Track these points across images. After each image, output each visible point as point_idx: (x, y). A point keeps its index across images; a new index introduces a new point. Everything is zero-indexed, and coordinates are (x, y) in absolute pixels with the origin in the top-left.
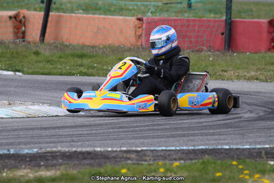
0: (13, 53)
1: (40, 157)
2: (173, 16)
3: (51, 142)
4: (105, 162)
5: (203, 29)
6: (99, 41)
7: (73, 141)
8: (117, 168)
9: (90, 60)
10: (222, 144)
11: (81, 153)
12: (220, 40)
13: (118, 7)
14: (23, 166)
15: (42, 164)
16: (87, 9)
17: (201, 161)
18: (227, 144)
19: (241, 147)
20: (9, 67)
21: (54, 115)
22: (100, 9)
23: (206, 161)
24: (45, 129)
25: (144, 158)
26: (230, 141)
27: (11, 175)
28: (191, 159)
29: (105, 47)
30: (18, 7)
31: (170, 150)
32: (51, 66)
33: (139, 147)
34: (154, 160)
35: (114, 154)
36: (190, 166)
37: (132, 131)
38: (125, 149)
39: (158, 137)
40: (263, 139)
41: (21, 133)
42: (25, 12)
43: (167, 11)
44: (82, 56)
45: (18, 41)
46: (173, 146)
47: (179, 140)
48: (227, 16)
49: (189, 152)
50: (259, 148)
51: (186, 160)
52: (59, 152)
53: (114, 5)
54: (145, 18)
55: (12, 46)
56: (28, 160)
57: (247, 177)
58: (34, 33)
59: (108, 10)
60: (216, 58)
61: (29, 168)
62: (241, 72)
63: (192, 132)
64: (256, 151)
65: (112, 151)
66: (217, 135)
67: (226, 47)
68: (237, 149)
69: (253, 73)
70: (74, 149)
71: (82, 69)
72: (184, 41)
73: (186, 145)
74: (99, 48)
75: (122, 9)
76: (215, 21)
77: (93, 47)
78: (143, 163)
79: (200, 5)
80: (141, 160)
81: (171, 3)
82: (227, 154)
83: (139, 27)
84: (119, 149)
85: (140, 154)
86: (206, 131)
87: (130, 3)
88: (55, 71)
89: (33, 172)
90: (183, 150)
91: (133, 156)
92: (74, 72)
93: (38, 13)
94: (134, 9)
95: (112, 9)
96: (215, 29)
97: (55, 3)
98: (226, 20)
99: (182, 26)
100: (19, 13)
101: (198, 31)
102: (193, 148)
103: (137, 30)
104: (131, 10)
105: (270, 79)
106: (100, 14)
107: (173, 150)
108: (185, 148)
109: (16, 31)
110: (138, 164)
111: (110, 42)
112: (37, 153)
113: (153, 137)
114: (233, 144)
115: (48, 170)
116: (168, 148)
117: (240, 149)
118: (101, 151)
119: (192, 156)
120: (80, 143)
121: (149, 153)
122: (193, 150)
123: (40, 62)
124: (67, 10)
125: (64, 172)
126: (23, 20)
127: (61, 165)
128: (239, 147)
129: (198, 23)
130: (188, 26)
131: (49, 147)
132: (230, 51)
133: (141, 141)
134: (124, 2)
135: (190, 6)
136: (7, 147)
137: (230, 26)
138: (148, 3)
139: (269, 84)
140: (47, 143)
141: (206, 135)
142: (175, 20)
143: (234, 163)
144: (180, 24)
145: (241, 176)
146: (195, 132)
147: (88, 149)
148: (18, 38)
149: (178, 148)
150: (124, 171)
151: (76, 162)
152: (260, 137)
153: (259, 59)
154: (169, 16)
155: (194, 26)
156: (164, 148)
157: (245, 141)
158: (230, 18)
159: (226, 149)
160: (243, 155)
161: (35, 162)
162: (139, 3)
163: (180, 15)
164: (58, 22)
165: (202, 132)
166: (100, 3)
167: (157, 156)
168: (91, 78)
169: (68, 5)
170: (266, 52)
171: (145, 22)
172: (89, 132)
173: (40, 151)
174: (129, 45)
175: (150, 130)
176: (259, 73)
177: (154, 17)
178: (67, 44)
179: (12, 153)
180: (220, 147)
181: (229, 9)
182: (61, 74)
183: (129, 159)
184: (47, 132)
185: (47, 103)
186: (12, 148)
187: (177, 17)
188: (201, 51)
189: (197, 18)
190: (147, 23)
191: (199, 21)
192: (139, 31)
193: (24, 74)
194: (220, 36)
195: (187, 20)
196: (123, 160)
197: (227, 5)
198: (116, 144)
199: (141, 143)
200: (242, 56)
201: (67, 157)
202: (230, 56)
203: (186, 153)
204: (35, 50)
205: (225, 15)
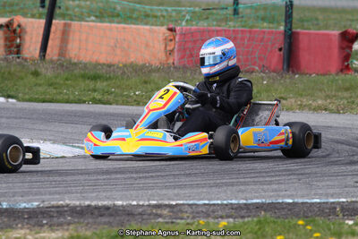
0: (4, 73)
1: (42, 213)
2: (213, 26)
3: (56, 193)
4: (129, 221)
5: (254, 43)
6: (118, 58)
9: (105, 84)
10: (284, 197)
11: (96, 208)
12: (276, 58)
13: (143, 14)
14: (19, 226)
16: (101, 15)
17: (256, 219)
18: (289, 197)
19: (309, 201)
21: (59, 155)
22: (118, 15)
23: (262, 219)
25: (180, 215)
26: (294, 193)
28: (243, 217)
29: (125, 66)
30: (11, 12)
31: (214, 205)
32: (55, 91)
33: (173, 200)
34: (194, 218)
35: (141, 210)
36: (241, 226)
38: (154, 202)
39: (198, 186)
40: (337, 190)
42: (19, 19)
43: (207, 18)
44: (95, 78)
45: (11, 57)
46: (218, 199)
47: (225, 191)
48: (286, 26)
49: (239, 207)
50: (333, 203)
51: (237, 218)
52: (67, 206)
53: (136, 10)
54: (178, 28)
55: (3, 63)
56: (26, 216)
59: (129, 17)
60: (271, 81)
61: (28, 228)
62: (305, 101)
64: (328, 206)
65: (138, 206)
66: (275, 184)
67: (285, 67)
68: (302, 203)
69: (320, 102)
70: (87, 203)
71: (95, 95)
73: (236, 198)
74: (118, 67)
75: (147, 16)
76: (270, 33)
77: (110, 66)
78: (179, 221)
80: (176, 218)
81: (214, 9)
82: (290, 210)
83: (171, 40)
84: (147, 203)
85: (175, 210)
86: (261, 179)
87: (158, 7)
88: (59, 97)
89: (33, 232)
90: (231, 204)
91: (165, 212)
92: (84, 99)
93: (38, 20)
94: (164, 17)
95: (135, 16)
96: (270, 43)
97: (60, 8)
98: (285, 31)
100: (12, 20)
101: (247, 47)
102: (244, 202)
103: (169, 43)
104: (159, 17)
105: (343, 109)
106: (119, 23)
107: (218, 205)
108: (234, 202)
109: (8, 43)
110: (172, 223)
111: (132, 60)
112: (38, 207)
113: (192, 187)
114: (297, 197)
115: (53, 231)
116: (212, 202)
117: (307, 203)
118: (122, 206)
119: (243, 213)
120: (95, 194)
121: (187, 208)
122: (245, 204)
123: (40, 85)
124: (75, 16)
125: (75, 234)
126: (18, 30)
127: (69, 224)
128: (306, 200)
129: (248, 35)
130: (235, 39)
131: (53, 199)
132: (291, 73)
133: (176, 191)
134: (149, 7)
135: (236, 12)
137: (291, 40)
138: (183, 8)
139: (342, 116)
140: (50, 194)
141: (262, 183)
142: (217, 31)
143: (301, 222)
146: (247, 179)
147: (105, 203)
148: (10, 53)
149: (225, 202)
151: (90, 220)
152: (333, 187)
153: (328, 83)
154: (209, 25)
155: (243, 39)
156: (207, 202)
157: (313, 192)
158: (290, 29)
159: (289, 204)
160: (310, 211)
161: (35, 219)
162: (169, 9)
163: (223, 24)
164: (65, 33)
165: (256, 180)
166: (119, 8)
167: (197, 213)
168: (108, 106)
169: (77, 9)
170: (337, 74)
171: (178, 32)
173: (42, 205)
174: (157, 64)
176: (328, 101)
177: (189, 27)
178: (76, 61)
179: (5, 207)
180: (281, 201)
181: (289, 16)
182: (68, 102)
183: (160, 216)
185: (50, 140)
186: (4, 201)
187: (219, 26)
188: (252, 72)
189: (247, 29)
190: (181, 35)
191: (250, 32)
192: (170, 46)
193: (19, 101)
194: (278, 52)
195: (234, 31)
196: (152, 217)
197: (287, 11)
198: (142, 196)
199: (176, 195)
200: (305, 78)
201: (77, 213)
202: (290, 78)
203: (236, 209)
204: (33, 69)
205: (283, 24)
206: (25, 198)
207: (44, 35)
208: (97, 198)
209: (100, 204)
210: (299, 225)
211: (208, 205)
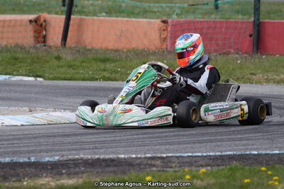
0: (33, 58)
1: (62, 165)
2: (199, 18)
3: (73, 150)
4: (129, 170)
5: (230, 31)
6: (123, 45)
7: (96, 148)
8: (141, 175)
9: (113, 64)
10: (251, 150)
11: (104, 160)
12: (248, 42)
13: (142, 10)
14: (44, 175)
15: (64, 171)
16: (110, 12)
17: (228, 167)
18: (255, 150)
19: (271, 152)
20: (30, 73)
22: (123, 12)
23: (233, 167)
24: (68, 136)
25: (170, 165)
26: (259, 147)
27: (32, 184)
28: (218, 165)
29: (128, 51)
30: (39, 11)
31: (196, 156)
32: (73, 71)
33: (164, 153)
34: (180, 167)
35: (138, 161)
36: (217, 173)
37: (157, 137)
38: (149, 155)
39: (184, 143)
41: (42, 140)
42: (45, 16)
43: (193, 12)
44: (105, 61)
45: (39, 45)
46: (199, 152)
47: (206, 146)
48: (255, 17)
49: (216, 158)
51: (214, 166)
52: (81, 159)
53: (137, 7)
54: (169, 20)
55: (32, 51)
56: (49, 168)
57: (277, 183)
58: (55, 37)
59: (131, 13)
60: (244, 60)
61: (51, 177)
62: (270, 76)
63: (219, 137)
65: (137, 158)
66: (245, 140)
67: (255, 49)
68: (266, 154)
69: (282, 76)
70: (97, 157)
71: (105, 74)
72: (211, 44)
73: (214, 151)
74: (123, 52)
75: (146, 11)
76: (243, 23)
77: (116, 51)
78: (168, 169)
79: (227, 6)
80: (166, 167)
81: (197, 5)
82: (255, 160)
83: (164, 30)
84: (143, 156)
85: (166, 161)
86: (234, 137)
87: (154, 5)
88: (77, 76)
89: (55, 180)
90: (210, 156)
91: (158, 163)
92: (97, 77)
93: (59, 16)
94: (158, 11)
95: (136, 12)
96: (243, 31)
97: (76, 6)
98: (254, 21)
99: (209, 28)
100: (40, 16)
101: (225, 34)
102: (220, 154)
103: (162, 32)
104: (155, 12)
106: (124, 17)
107: (199, 156)
108: (211, 154)
109: (37, 35)
110: (163, 171)
111: (134, 46)
112: (59, 161)
113: (179, 143)
114: (262, 149)
115: (70, 179)
116: (194, 155)
117: (269, 154)
118: (124, 158)
119: (219, 162)
120: (102, 150)
121: (175, 160)
122: (220, 156)
123: (61, 67)
124: (89, 13)
125: (87, 180)
126: (44, 24)
127: (83, 173)
128: (268, 152)
129: (225, 25)
130: (215, 28)
131: (71, 155)
132: (259, 54)
133: (167, 147)
134: (148, 4)
135: (217, 7)
136: (27, 155)
137: (259, 28)
138: (174, 5)
140: (69, 150)
141: (234, 140)
142: (201, 22)
143: (263, 169)
144: (206, 26)
145: (270, 183)
146: (223, 137)
147: (111, 156)
148: (39, 42)
149: (205, 154)
150: (148, 178)
151: (100, 170)
154: (195, 18)
155: (221, 28)
156: (190, 154)
157: (274, 146)
158: (258, 20)
159: (255, 155)
160: (272, 160)
161: (57, 170)
162: (164, 5)
163: (206, 17)
164: (80, 26)
165: (230, 137)
166: (123, 5)
167: (183, 163)
168: (115, 82)
169: (91, 8)
171: (170, 24)
172: (113, 139)
173: (61, 159)
174: (154, 49)
175: (175, 136)
177: (179, 19)
178: (90, 47)
179: (32, 160)
180: (248, 153)
181: (257, 10)
182: (84, 80)
183: (154, 166)
184: (69, 139)
185: (69, 109)
186: (33, 156)
187: (203, 18)
188: (229, 54)
189: (224, 20)
190: (172, 25)
191: (226, 22)
192: (164, 34)
193: (45, 79)
194: (249, 38)
195: (214, 22)
196: (148, 167)
197: (255, 6)
198: (141, 151)
199: (166, 150)
200: (271, 58)
201: (89, 164)
202: (259, 58)
203: (213, 159)
204: (56, 55)
205: (253, 15)
206: (49, 154)
207: (64, 27)
208: (105, 153)
209: (107, 157)
210: (262, 171)
211: (191, 156)
